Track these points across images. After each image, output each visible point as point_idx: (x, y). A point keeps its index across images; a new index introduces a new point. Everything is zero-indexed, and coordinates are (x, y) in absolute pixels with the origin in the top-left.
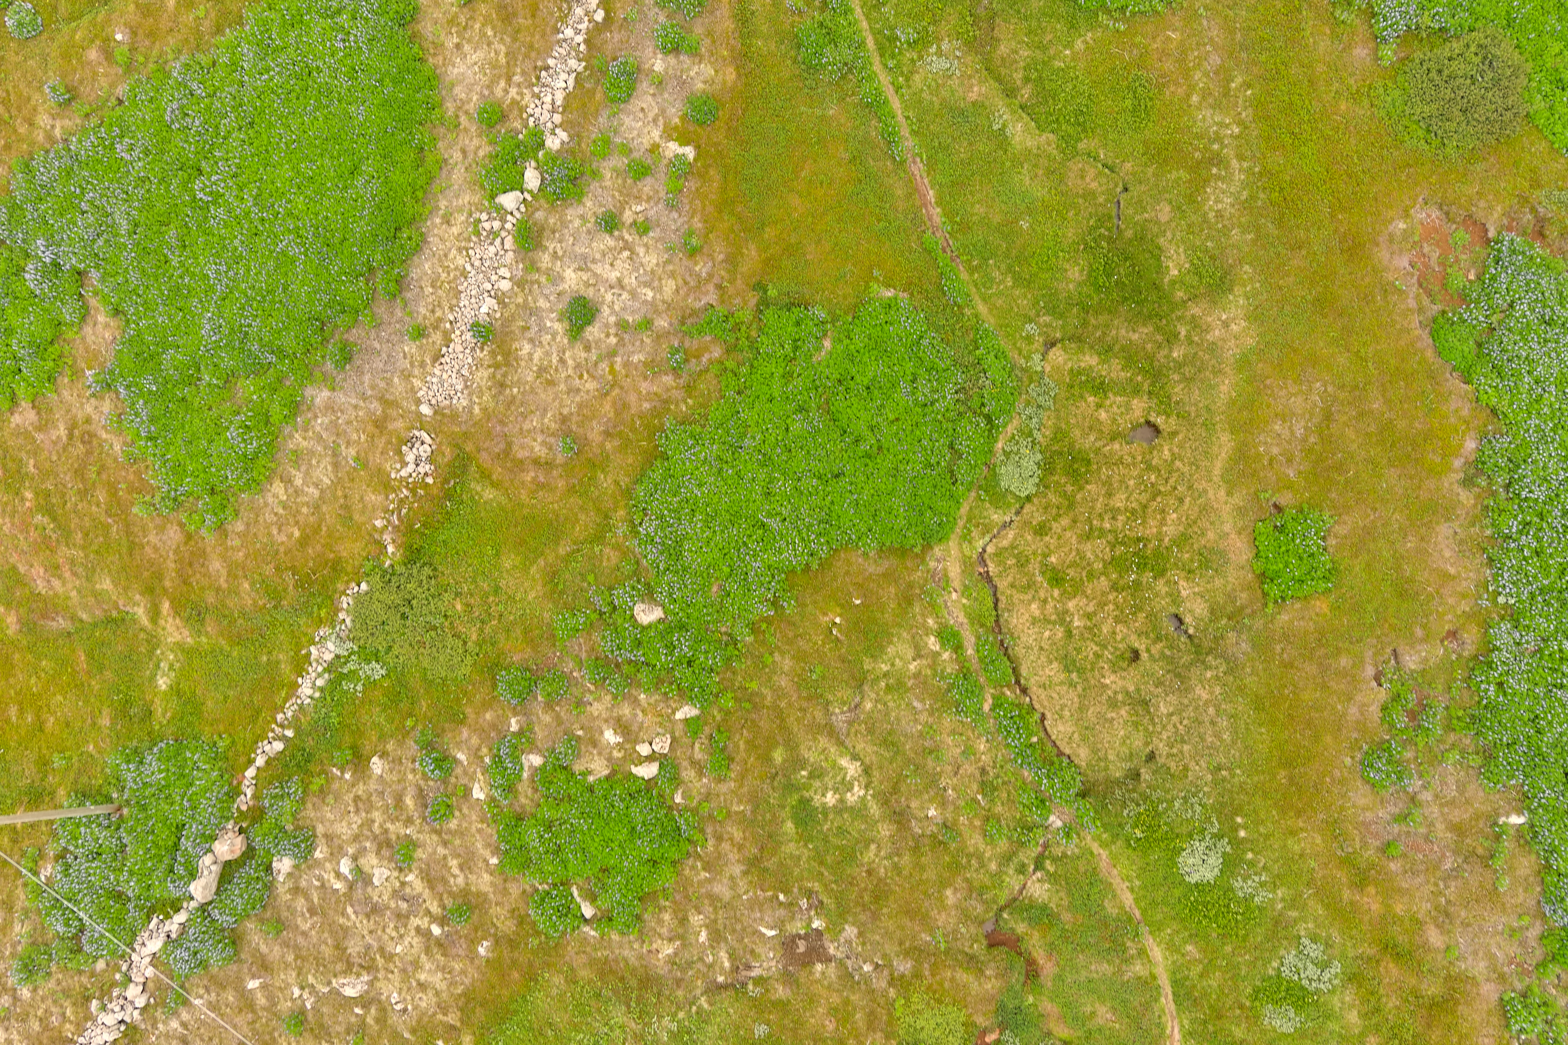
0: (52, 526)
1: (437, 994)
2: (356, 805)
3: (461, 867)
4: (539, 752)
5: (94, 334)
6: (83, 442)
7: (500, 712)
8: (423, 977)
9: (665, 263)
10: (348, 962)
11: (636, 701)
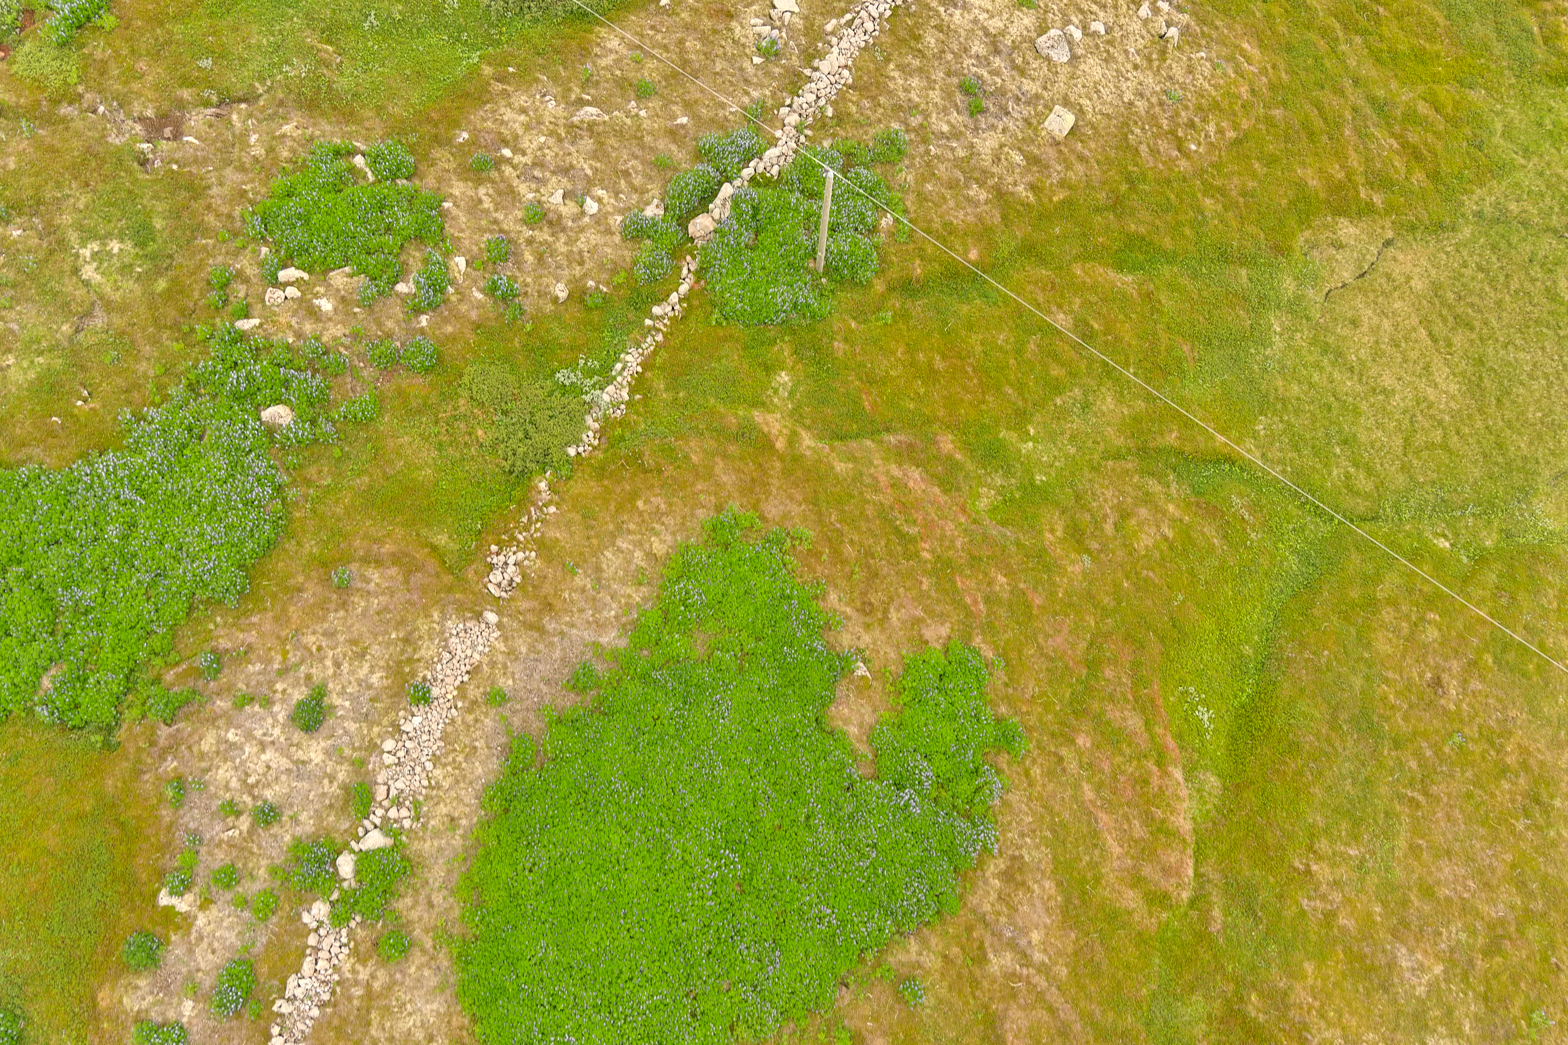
0: (898, 523)
1: (509, 105)
2: (582, 257)
3: (480, 201)
4: (398, 295)
5: (862, 716)
6: (870, 604)
7: (437, 332)
8: (523, 118)
9: (209, 770)
10: (592, 132)
11: (299, 335)
